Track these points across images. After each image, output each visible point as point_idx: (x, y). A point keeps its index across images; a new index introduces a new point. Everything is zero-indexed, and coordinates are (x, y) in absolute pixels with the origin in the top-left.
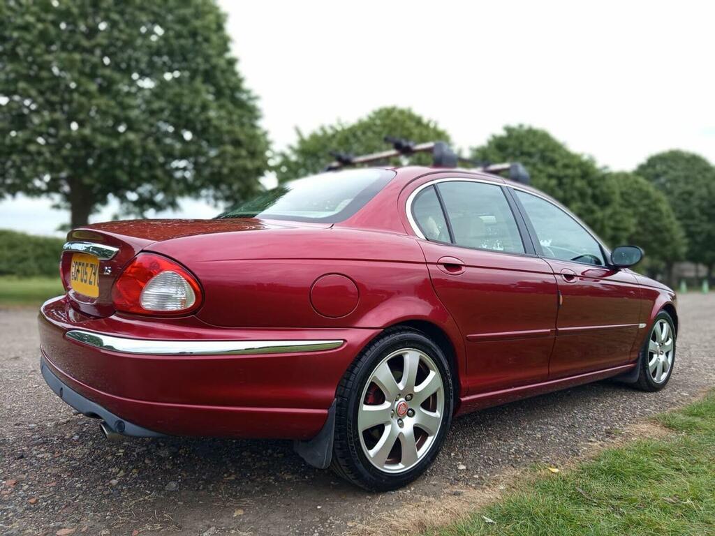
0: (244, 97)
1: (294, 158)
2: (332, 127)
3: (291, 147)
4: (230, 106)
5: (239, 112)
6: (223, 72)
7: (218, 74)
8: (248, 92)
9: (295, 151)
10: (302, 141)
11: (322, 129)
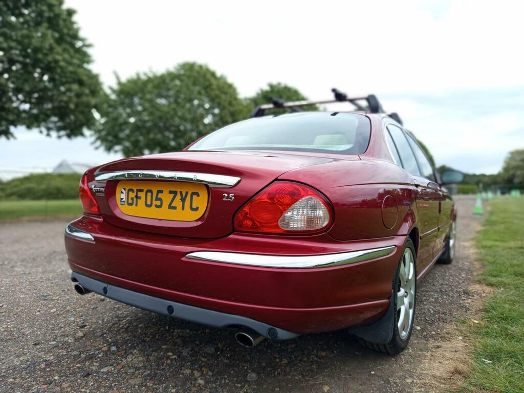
0: (79, 44)
1: (113, 97)
2: (145, 74)
3: (111, 88)
4: (72, 51)
5: (77, 56)
6: (65, 20)
7: (61, 23)
8: (82, 40)
9: (114, 91)
10: (120, 83)
11: (138, 75)
